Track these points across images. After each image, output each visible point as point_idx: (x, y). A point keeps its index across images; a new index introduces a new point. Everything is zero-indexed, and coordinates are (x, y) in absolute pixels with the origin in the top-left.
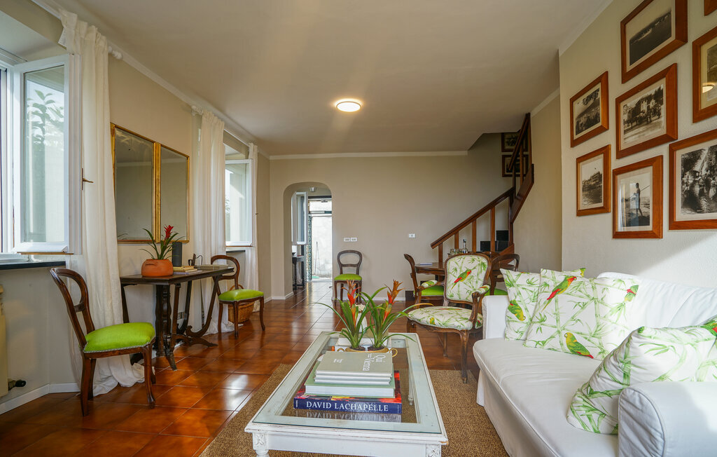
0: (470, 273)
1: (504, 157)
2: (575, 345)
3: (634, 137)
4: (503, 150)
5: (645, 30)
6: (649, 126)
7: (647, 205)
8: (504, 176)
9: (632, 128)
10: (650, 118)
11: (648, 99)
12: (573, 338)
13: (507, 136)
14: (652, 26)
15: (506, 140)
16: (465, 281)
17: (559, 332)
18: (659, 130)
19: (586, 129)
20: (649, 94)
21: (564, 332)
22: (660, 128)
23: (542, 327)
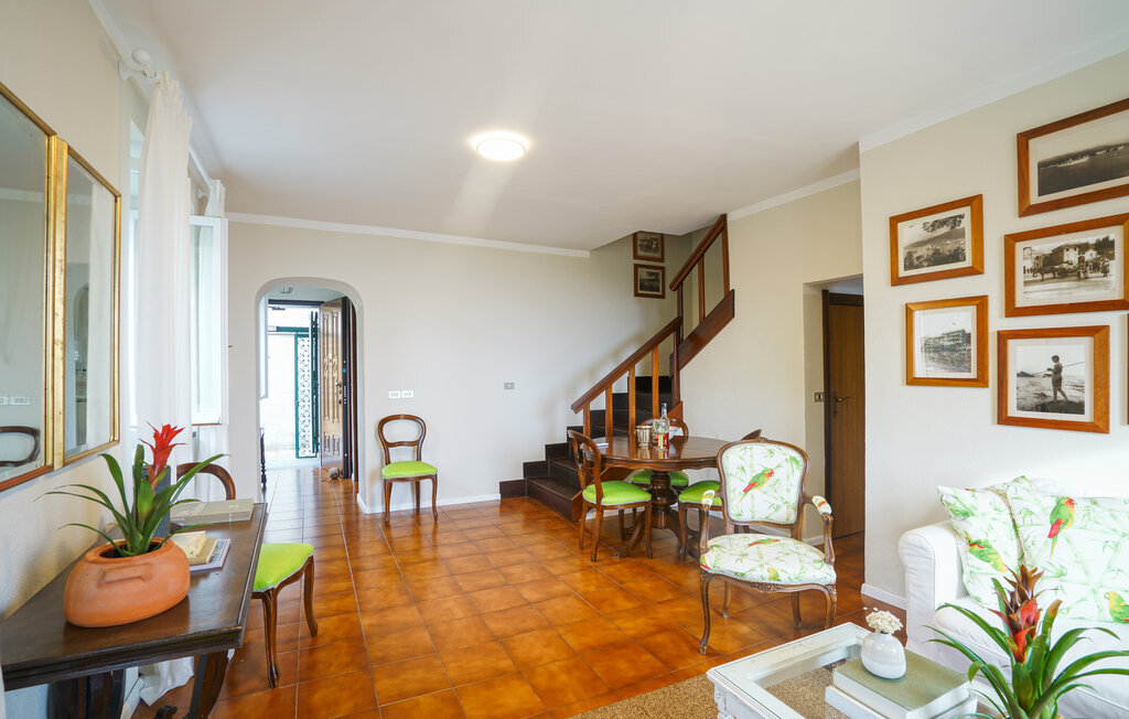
0: (771, 474)
1: (636, 267)
2: (1122, 610)
3: (1046, 293)
4: (636, 256)
5: (1075, 156)
6: (1082, 283)
7: (1080, 387)
8: (637, 295)
9: (1043, 280)
10: (1085, 272)
11: (1083, 248)
12: (1120, 599)
13: (640, 237)
14: (1091, 153)
15: (639, 242)
16: (765, 487)
17: (1095, 592)
18: (1104, 292)
19: (928, 266)
20: (1083, 241)
21: (1102, 592)
22: (1107, 289)
23: (1062, 584)
